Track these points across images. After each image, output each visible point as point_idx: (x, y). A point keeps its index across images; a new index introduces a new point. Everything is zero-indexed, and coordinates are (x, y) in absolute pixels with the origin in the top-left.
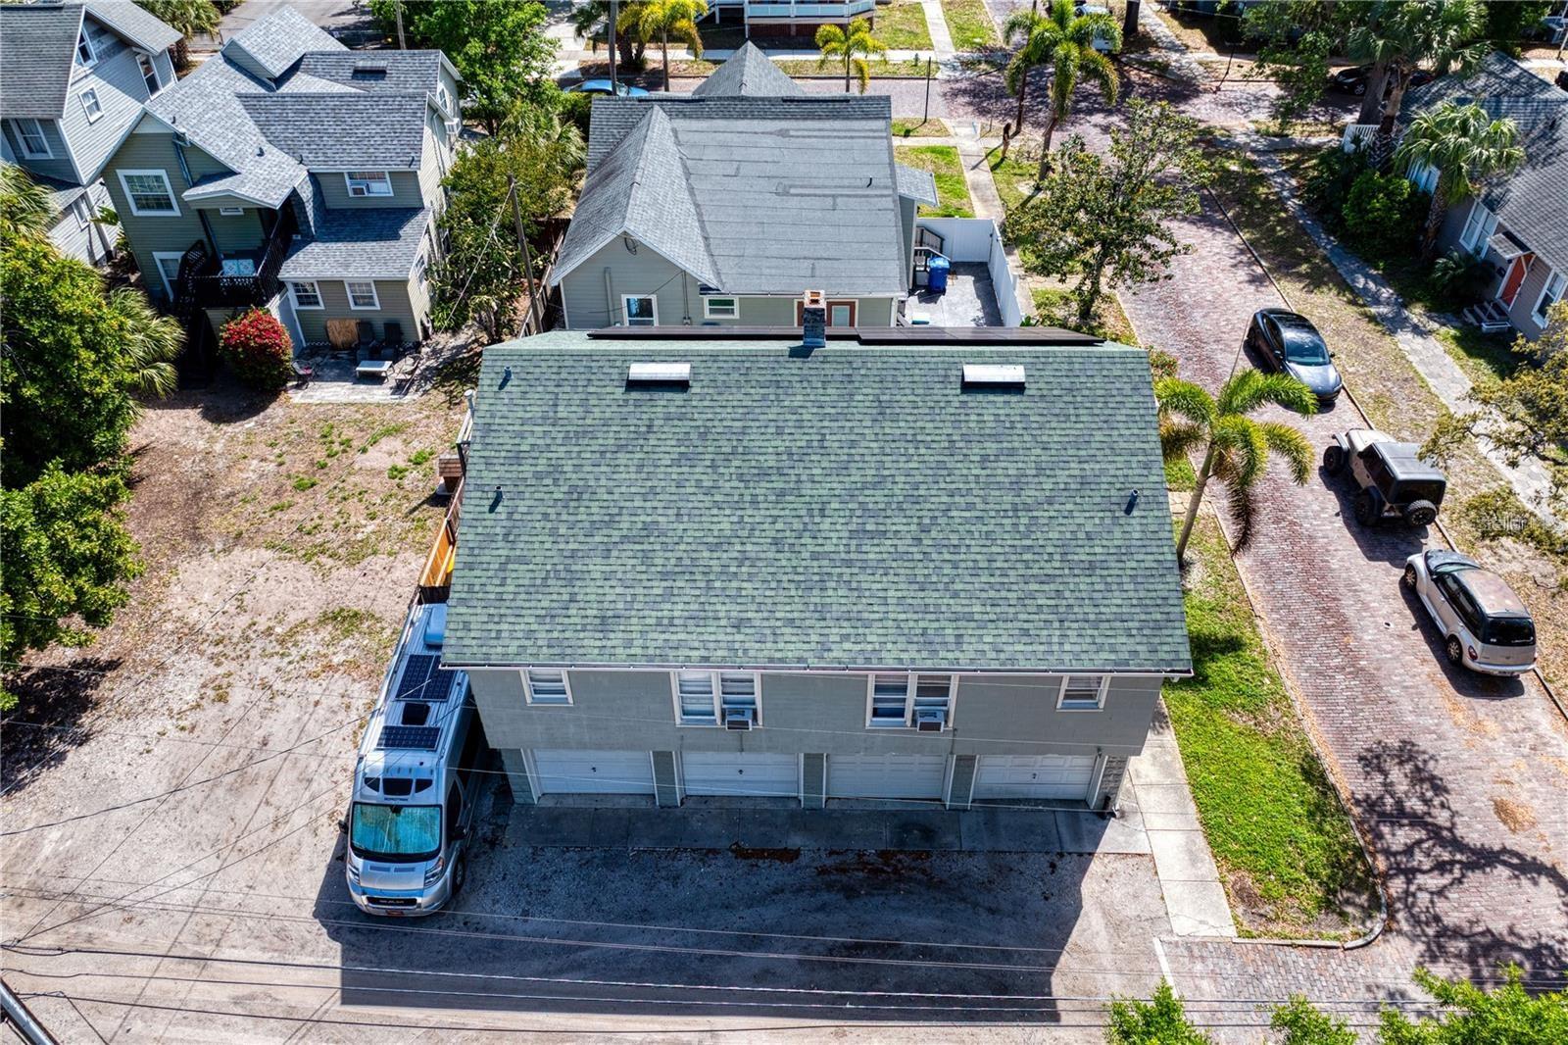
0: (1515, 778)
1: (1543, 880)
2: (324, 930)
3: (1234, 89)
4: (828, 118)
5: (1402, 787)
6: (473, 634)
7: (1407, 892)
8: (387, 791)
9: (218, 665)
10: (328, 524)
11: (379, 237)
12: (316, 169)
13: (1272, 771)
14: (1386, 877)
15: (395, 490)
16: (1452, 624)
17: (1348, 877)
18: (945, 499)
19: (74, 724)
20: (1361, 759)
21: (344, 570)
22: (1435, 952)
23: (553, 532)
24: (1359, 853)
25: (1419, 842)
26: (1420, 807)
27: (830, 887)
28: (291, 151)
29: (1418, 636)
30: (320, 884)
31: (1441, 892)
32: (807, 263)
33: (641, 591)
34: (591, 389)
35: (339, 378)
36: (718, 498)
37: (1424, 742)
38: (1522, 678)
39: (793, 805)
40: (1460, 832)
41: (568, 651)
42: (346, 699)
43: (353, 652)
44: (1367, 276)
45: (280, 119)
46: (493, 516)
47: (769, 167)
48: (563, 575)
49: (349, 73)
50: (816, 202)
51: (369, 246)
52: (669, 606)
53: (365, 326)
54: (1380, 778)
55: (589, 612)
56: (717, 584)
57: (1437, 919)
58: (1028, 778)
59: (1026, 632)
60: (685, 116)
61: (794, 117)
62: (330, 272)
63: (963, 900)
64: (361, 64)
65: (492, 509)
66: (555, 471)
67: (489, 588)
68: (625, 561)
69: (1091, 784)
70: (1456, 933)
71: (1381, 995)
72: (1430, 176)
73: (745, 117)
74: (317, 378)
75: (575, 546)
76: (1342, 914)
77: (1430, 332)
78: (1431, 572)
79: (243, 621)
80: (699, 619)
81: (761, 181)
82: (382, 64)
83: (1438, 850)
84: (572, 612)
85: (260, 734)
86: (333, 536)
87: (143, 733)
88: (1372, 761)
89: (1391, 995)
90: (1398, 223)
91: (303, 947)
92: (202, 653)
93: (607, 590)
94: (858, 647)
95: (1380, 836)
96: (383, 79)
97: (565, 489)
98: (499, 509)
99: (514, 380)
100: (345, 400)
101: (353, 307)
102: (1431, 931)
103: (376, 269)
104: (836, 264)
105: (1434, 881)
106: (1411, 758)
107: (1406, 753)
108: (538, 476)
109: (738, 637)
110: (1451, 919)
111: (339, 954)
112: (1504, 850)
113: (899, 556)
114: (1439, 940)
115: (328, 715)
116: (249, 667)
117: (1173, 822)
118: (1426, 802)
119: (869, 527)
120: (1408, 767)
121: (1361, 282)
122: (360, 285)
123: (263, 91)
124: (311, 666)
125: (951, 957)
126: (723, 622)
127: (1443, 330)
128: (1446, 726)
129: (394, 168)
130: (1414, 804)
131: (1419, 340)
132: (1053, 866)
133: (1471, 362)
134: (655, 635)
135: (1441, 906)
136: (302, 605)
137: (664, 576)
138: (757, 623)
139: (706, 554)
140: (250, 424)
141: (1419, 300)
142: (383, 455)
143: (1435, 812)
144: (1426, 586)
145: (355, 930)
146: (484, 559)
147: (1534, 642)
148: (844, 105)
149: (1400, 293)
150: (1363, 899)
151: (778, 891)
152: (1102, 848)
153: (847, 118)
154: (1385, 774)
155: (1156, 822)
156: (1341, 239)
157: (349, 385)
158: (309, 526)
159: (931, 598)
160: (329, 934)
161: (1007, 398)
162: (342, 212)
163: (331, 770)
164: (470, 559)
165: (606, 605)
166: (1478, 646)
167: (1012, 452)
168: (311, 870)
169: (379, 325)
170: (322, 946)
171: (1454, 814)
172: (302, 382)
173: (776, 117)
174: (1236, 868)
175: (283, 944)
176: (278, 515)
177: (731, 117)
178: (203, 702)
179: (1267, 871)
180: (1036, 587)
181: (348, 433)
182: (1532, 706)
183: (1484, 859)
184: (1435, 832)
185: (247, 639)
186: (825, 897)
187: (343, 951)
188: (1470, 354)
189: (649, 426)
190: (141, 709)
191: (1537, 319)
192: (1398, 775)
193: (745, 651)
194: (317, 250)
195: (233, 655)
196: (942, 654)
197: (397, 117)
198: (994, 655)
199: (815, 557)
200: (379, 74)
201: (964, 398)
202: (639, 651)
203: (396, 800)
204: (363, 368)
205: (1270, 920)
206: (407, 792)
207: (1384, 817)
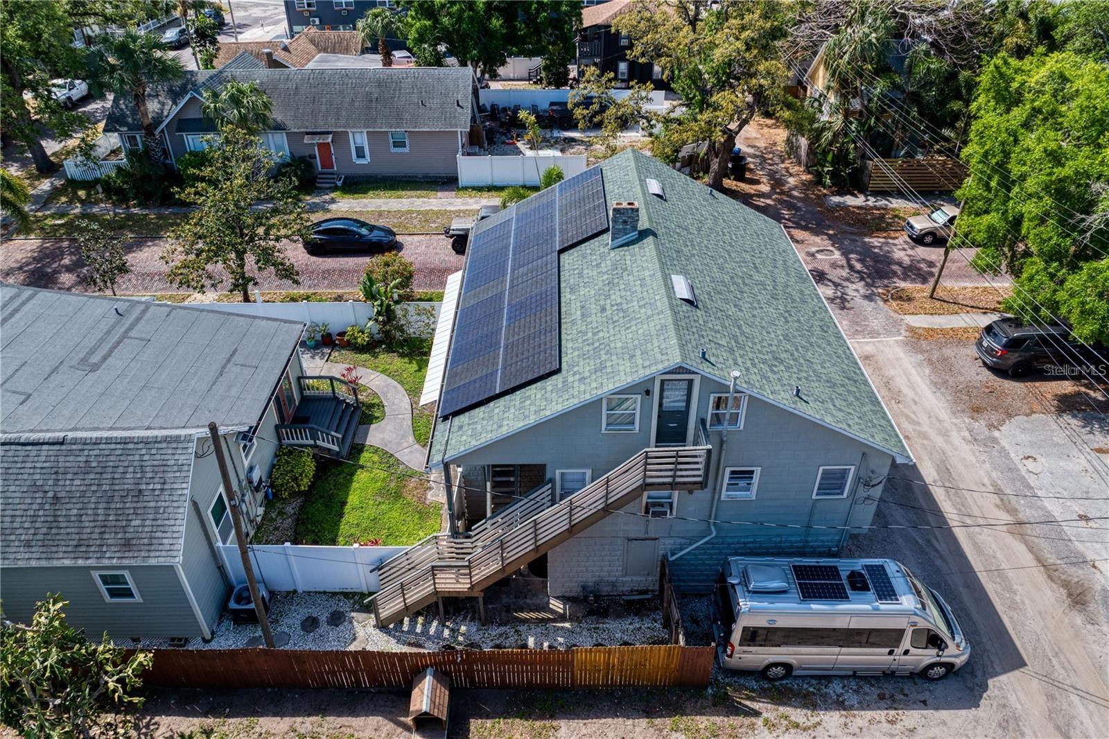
2: (985, 695)
30: (952, 711)
47: (30, 369)
50: (129, 349)
77: (333, 200)
81: (56, 379)
91: (1004, 706)
111: (995, 679)
127: (332, 195)
160: (985, 691)
168: (944, 723)
170: (997, 692)
175: (1011, 721)
187: (992, 677)
191: (361, 162)
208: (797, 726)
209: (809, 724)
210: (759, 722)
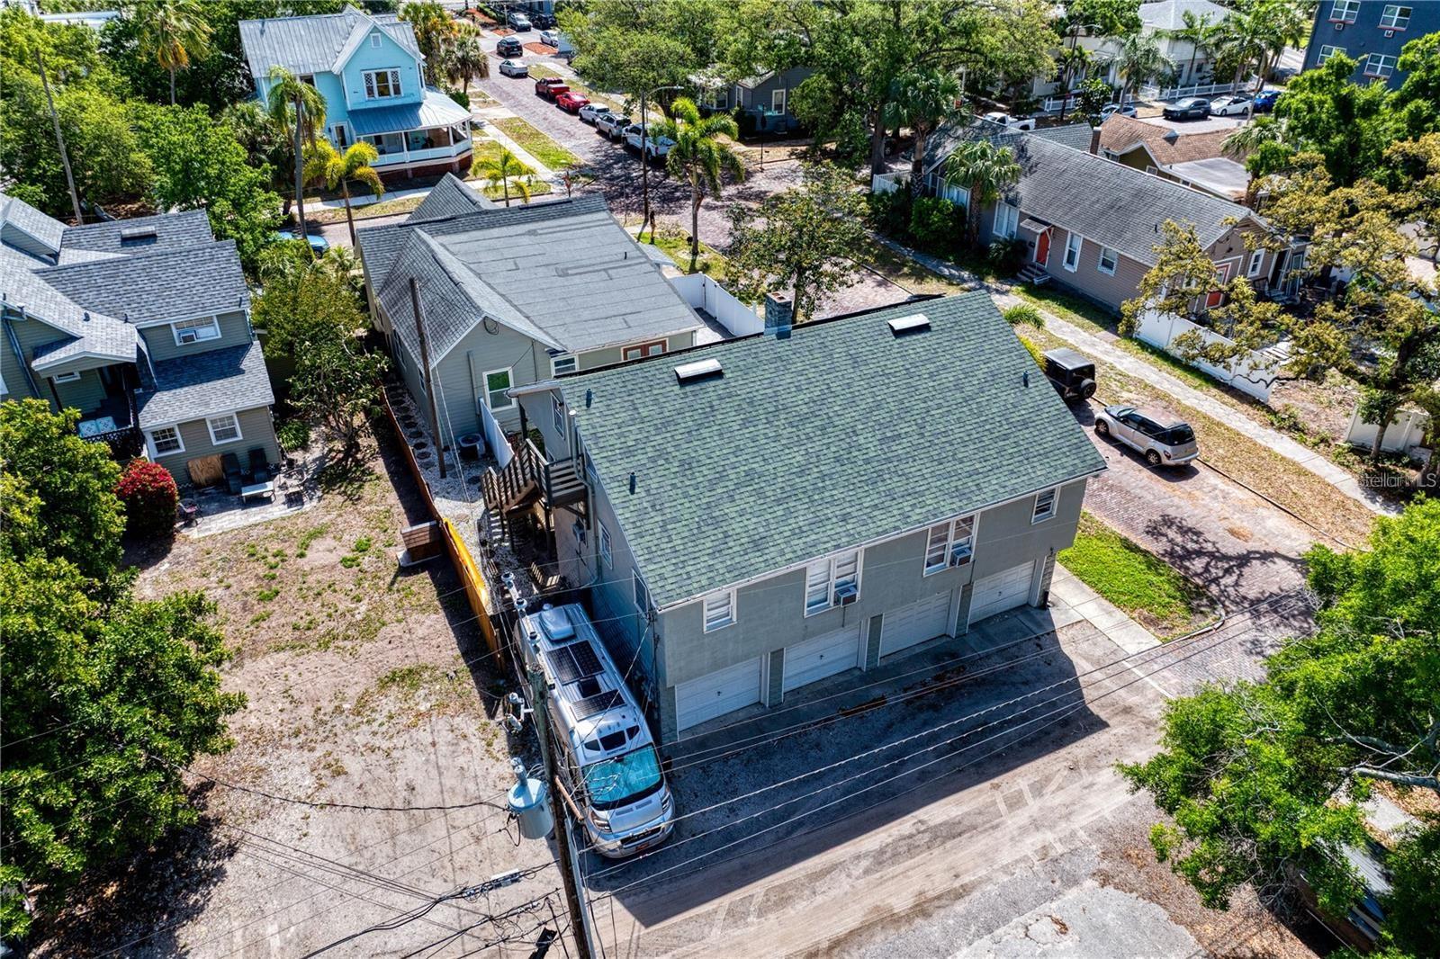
0: (1227, 515)
1: (1276, 560)
3: (777, 168)
4: (560, 217)
5: (1179, 539)
6: (670, 581)
7: (1222, 591)
8: (606, 748)
9: (312, 750)
10: (322, 617)
11: (223, 375)
12: (144, 324)
13: (1110, 554)
14: (1207, 587)
15: (361, 575)
16: (1145, 443)
17: (1190, 592)
18: (922, 405)
19: (209, 842)
20: (1148, 533)
21: (367, 646)
22: (1256, 614)
23: (686, 495)
24: (1186, 579)
25: (1208, 564)
26: (1196, 546)
27: (920, 709)
28: (112, 313)
29: (1126, 459)
31: (1237, 584)
32: (619, 319)
33: (769, 516)
34: (655, 392)
35: (222, 509)
36: (784, 442)
37: (1172, 512)
38: (1192, 464)
39: (857, 673)
40: (1223, 551)
41: (744, 570)
42: (457, 732)
43: (433, 698)
44: (947, 267)
45: (88, 287)
46: (635, 496)
47: (540, 258)
48: (710, 521)
49: (117, 242)
50: (595, 277)
51: (218, 384)
52: (793, 521)
53: (228, 458)
54: (1165, 539)
55: (743, 541)
56: (816, 497)
57: (1245, 598)
58: (996, 597)
59: (1012, 472)
60: (444, 233)
61: (533, 220)
62: (192, 414)
63: (1004, 684)
64: (127, 232)
65: (632, 491)
66: (662, 453)
67: (663, 546)
68: (746, 499)
69: (1031, 589)
70: (1259, 601)
71: (1249, 645)
72: (963, 195)
73: (494, 227)
74: (200, 514)
75: (708, 500)
76: (1202, 612)
77: (1007, 291)
78: (1117, 419)
79: (306, 711)
80: (820, 522)
81: (540, 269)
82: (150, 229)
83: (1220, 564)
84: (731, 544)
85: (400, 784)
86: (332, 624)
87: (287, 823)
88: (1154, 531)
89: (1253, 643)
90: (952, 228)
92: (288, 747)
93: (746, 523)
94: (924, 510)
95: (1187, 569)
96: (155, 242)
97: (676, 464)
98: (637, 490)
99: (595, 399)
100: (246, 524)
101: (215, 443)
102: (1246, 605)
103: (237, 400)
104: (640, 315)
105: (1229, 580)
106: (1172, 523)
107: (1168, 521)
108: (653, 460)
109: (849, 527)
110: (1252, 594)
112: (1249, 552)
113: (916, 447)
114: (1254, 607)
115: (451, 748)
116: (344, 740)
117: (1083, 598)
118: (1196, 542)
119: (889, 434)
120: (1174, 528)
121: (946, 272)
122: (221, 420)
123: (47, 266)
124: (404, 720)
125: (1024, 718)
126: (834, 520)
127: (1014, 288)
128: (1176, 500)
129: (219, 312)
130: (1191, 546)
131: (1004, 297)
132: (1038, 645)
133: (1043, 303)
134: (796, 542)
135: (1242, 591)
136: (353, 681)
137: (778, 502)
138: (855, 514)
139: (797, 480)
140: (165, 565)
141: (988, 274)
142: (322, 554)
143: (1204, 545)
144: (1116, 429)
145: (610, 878)
146: (647, 527)
147: (1193, 439)
148: (569, 205)
149: (974, 271)
150: (1205, 601)
151: (890, 725)
152: (1057, 626)
153: (575, 215)
154: (1166, 536)
155: (1074, 601)
156: (914, 247)
157: (238, 512)
158: (303, 624)
159: (949, 466)
161: (923, 335)
162: (172, 362)
163: (491, 783)
164: (636, 531)
165: (751, 533)
166: (1169, 449)
167: (944, 367)
169: (242, 454)
171: (1214, 543)
172: (189, 521)
173: (519, 223)
174: (1134, 609)
176: (264, 624)
177: (482, 228)
178: (323, 782)
179: (1151, 604)
180: (1001, 443)
181: (275, 547)
182: (1206, 477)
183: (1244, 560)
184: (1211, 555)
185: (323, 723)
186: (923, 716)
188: (1040, 299)
189: (711, 407)
190: (268, 808)
191: (1068, 268)
192: (1172, 533)
193: (859, 533)
194: (165, 398)
195: (319, 738)
196: (975, 499)
197: (213, 266)
198: (1002, 490)
199: (867, 461)
200: (150, 238)
201: (899, 341)
202: (791, 555)
203: (618, 751)
204: (247, 492)
205: (1171, 629)
206: (623, 742)
207: (1182, 558)
208: (489, 745)
209: (494, 753)
210: (485, 719)
